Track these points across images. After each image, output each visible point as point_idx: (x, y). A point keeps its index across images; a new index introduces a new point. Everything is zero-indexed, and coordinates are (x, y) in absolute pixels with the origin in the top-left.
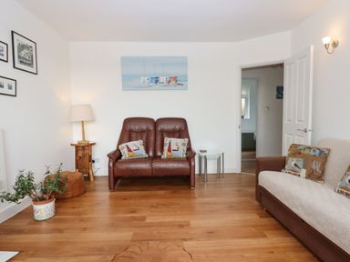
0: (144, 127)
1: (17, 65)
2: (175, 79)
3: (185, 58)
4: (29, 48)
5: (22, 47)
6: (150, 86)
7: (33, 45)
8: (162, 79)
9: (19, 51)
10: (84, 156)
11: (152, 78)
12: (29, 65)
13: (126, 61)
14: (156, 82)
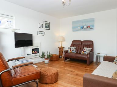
0: (78, 43)
1: (45, 28)
2: (89, 26)
3: (94, 19)
4: (48, 24)
5: (46, 24)
6: (81, 30)
7: (49, 23)
8: (85, 27)
9: (45, 25)
10: (61, 51)
11: (81, 27)
12: (47, 28)
13: (74, 22)
14: (83, 28)
